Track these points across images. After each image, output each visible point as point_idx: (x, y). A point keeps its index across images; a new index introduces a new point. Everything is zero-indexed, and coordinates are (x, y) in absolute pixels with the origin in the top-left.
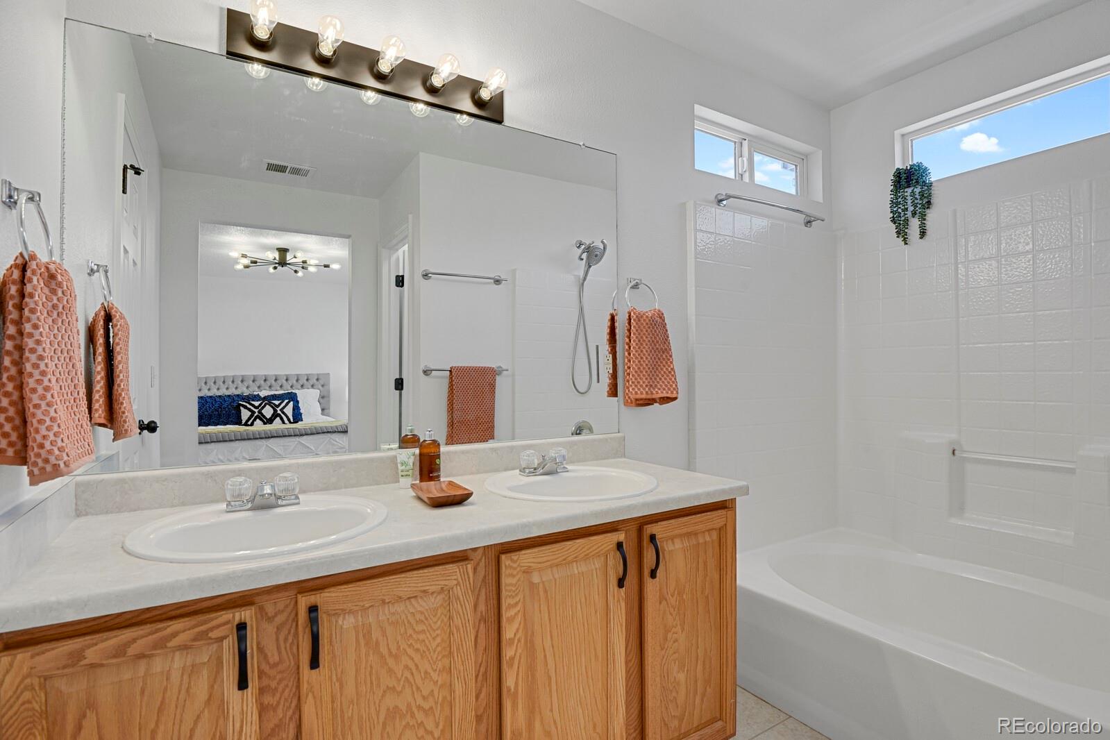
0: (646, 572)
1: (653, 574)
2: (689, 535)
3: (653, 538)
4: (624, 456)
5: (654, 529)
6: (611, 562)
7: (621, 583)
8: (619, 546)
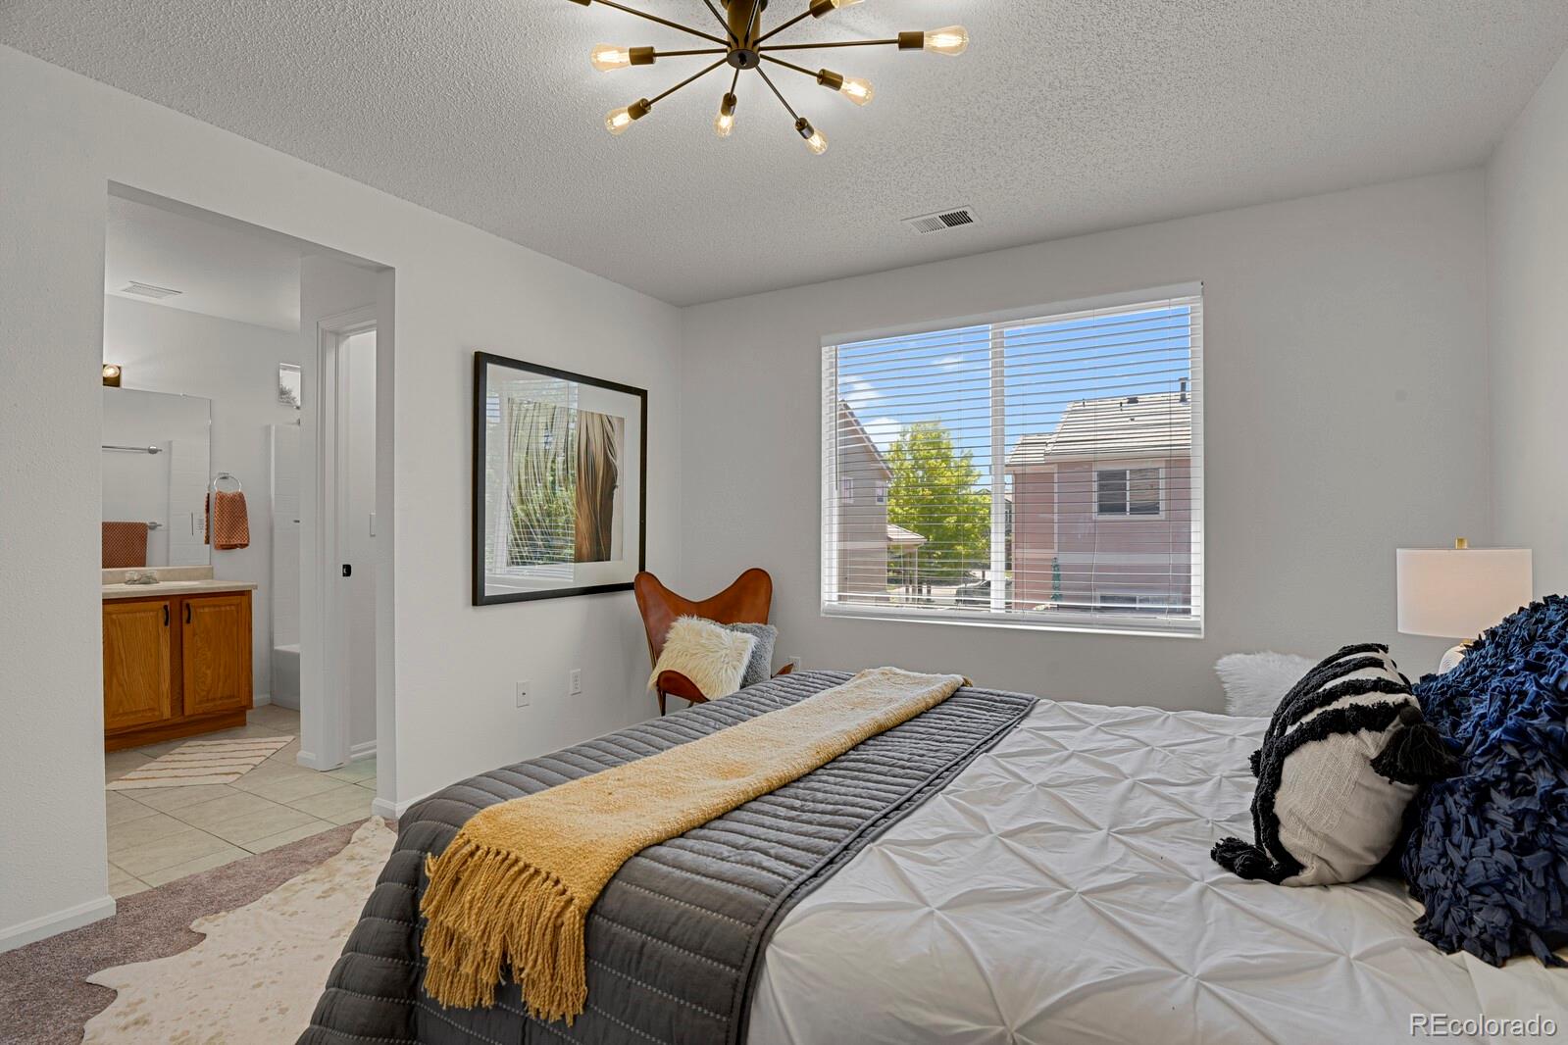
0: (184, 621)
1: (188, 621)
2: (215, 606)
3: (188, 606)
4: (212, 578)
5: (191, 601)
6: (160, 615)
7: (166, 624)
8: (166, 607)
